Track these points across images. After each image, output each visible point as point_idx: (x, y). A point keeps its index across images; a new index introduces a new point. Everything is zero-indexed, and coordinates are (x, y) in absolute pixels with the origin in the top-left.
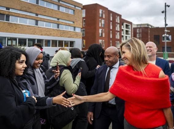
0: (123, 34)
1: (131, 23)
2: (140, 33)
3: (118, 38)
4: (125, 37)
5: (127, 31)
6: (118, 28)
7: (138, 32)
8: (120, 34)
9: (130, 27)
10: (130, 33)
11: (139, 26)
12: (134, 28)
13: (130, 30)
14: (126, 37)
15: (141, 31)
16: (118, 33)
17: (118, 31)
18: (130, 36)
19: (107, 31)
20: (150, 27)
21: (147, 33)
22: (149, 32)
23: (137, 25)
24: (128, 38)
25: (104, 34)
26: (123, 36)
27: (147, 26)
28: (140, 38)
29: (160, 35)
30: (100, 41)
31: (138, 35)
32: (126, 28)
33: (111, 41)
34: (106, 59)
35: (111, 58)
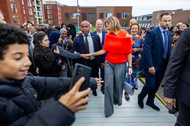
0: (35, 10)
2: (50, 10)
3: (32, 14)
5: (38, 7)
6: (30, 4)
7: (48, 8)
8: (33, 10)
9: (40, 3)
10: (41, 9)
11: (48, 3)
13: (41, 7)
14: (38, 13)
15: (51, 7)
16: (31, 9)
18: (42, 12)
21: (56, 10)
22: (58, 9)
23: (47, 2)
24: (40, 14)
25: (16, 10)
26: (35, 12)
27: (55, 4)
28: (50, 15)
29: (69, 13)
30: (14, 16)
31: (48, 11)
32: (37, 4)
33: (25, 17)
34: (85, 28)
35: (88, 28)
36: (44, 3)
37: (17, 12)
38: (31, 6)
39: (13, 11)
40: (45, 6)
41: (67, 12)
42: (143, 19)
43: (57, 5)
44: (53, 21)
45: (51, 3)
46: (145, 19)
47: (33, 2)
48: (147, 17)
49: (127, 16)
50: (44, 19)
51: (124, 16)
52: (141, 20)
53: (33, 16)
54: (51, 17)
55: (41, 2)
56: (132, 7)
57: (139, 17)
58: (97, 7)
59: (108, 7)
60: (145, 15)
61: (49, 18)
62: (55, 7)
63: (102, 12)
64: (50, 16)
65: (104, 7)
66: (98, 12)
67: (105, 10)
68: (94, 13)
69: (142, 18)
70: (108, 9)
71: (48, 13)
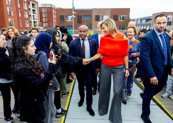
0: (31, 13)
1: (37, 3)
2: (45, 13)
3: (27, 17)
5: (33, 10)
6: (26, 8)
7: (43, 11)
8: (28, 13)
10: (36, 12)
11: (44, 6)
13: (37, 10)
14: (33, 16)
15: (46, 10)
16: (26, 12)
18: (37, 15)
21: (51, 13)
22: (54, 12)
23: (42, 5)
24: (35, 17)
25: (12, 13)
26: (30, 15)
27: (50, 6)
28: (45, 17)
29: (64, 15)
30: (10, 20)
31: (43, 14)
32: (33, 7)
33: (20, 20)
34: (82, 33)
35: (86, 33)
36: (40, 6)
37: (12, 15)
38: (26, 9)
39: (9, 14)
40: (40, 9)
41: (62, 14)
42: (141, 22)
43: (52, 8)
44: (48, 24)
45: (46, 6)
46: (144, 22)
47: (29, 5)
48: (146, 19)
49: (124, 18)
50: (39, 22)
51: (121, 18)
52: (140, 22)
53: (28, 19)
54: (46, 20)
55: (37, 5)
56: (130, 9)
57: (137, 20)
58: (93, 9)
59: (104, 9)
60: (144, 18)
61: (44, 20)
62: (50, 10)
63: (98, 14)
65: (100, 9)
66: (94, 14)
67: (101, 12)
68: (90, 16)
69: (140, 20)
70: (104, 12)
71: (44, 16)
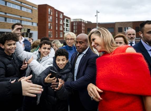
1: (70, 18)
2: (76, 26)
4: (65, 29)
5: (67, 25)
6: (61, 23)
7: (74, 24)
8: (63, 27)
9: (69, 21)
10: (69, 25)
11: (75, 21)
12: (72, 22)
14: (67, 28)
15: (77, 24)
17: (61, 25)
19: (54, 24)
20: (83, 21)
21: (81, 26)
22: (83, 25)
23: (74, 20)
24: (68, 29)
25: (52, 27)
27: (80, 21)
28: (76, 29)
29: (91, 28)
30: (49, 32)
32: (67, 22)
33: (57, 32)
34: (78, 45)
35: (83, 44)
39: (49, 28)
45: (77, 21)
47: (64, 21)
53: (63, 31)
58: (116, 23)
59: (126, 22)
63: (120, 26)
64: (76, 31)
65: (122, 23)
66: (117, 27)
68: (113, 28)
70: (126, 24)
71: (74, 28)
